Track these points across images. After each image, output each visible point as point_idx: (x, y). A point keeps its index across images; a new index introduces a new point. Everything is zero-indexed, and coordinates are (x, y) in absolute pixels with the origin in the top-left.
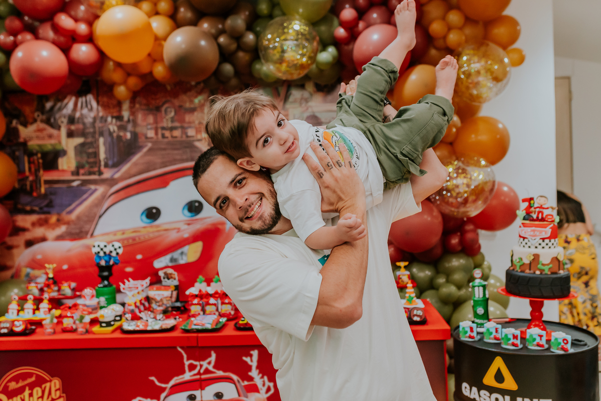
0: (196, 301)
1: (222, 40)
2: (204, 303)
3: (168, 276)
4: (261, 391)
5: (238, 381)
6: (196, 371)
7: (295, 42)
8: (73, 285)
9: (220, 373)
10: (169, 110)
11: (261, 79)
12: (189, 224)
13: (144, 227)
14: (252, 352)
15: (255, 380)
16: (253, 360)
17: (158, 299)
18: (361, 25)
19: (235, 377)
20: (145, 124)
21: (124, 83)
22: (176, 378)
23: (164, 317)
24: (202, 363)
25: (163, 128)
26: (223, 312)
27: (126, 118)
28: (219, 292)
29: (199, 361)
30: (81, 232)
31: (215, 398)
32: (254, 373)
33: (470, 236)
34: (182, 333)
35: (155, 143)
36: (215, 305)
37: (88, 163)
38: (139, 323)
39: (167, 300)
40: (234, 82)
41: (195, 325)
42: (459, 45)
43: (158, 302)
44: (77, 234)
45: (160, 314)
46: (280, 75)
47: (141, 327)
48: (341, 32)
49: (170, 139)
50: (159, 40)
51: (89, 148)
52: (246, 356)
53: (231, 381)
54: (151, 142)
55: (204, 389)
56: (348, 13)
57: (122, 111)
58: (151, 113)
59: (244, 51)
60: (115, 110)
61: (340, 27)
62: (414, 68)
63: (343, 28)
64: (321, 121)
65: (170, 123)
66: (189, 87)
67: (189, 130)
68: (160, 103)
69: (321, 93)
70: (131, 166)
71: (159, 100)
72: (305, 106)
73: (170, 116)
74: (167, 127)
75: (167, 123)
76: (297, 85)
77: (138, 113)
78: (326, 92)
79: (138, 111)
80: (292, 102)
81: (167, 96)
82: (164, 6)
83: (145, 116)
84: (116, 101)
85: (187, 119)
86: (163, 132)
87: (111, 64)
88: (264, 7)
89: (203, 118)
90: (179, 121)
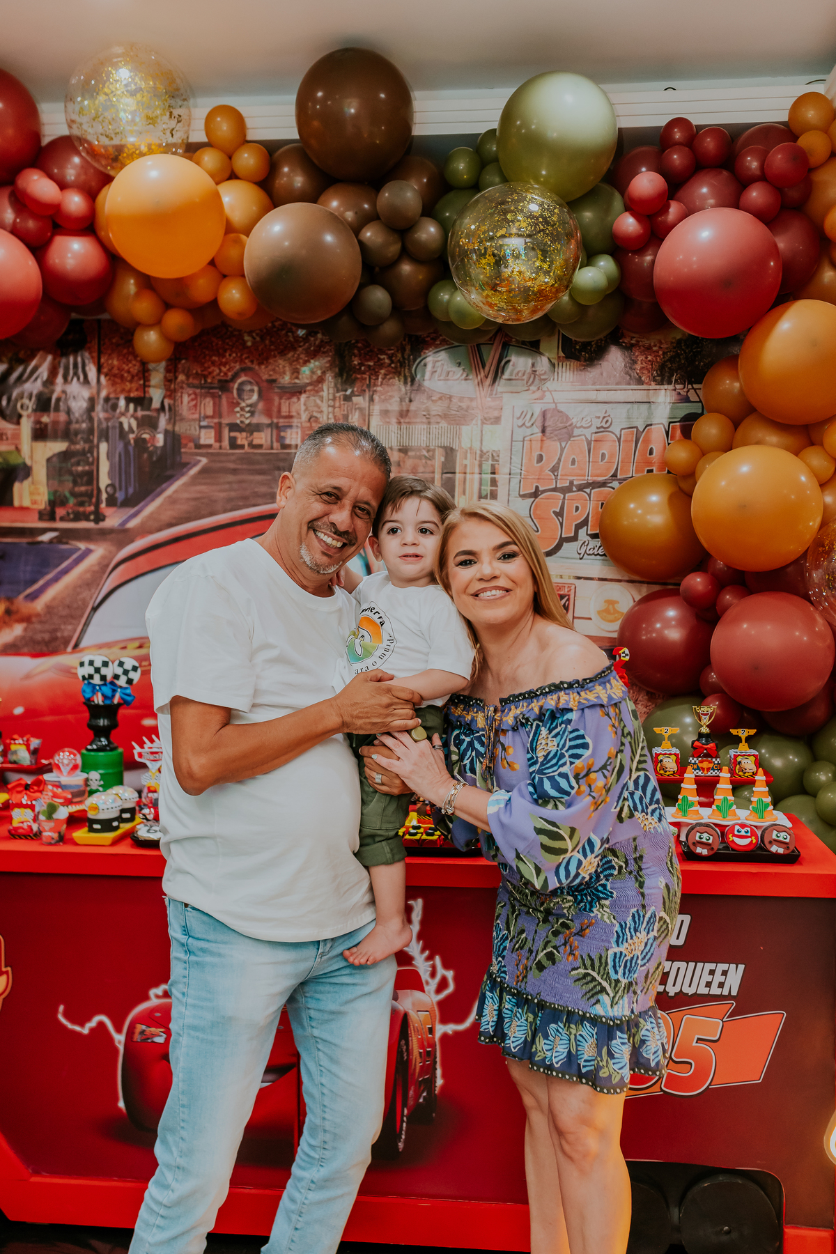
1: (368, 234)
4: (426, 987)
7: (528, 240)
8: (35, 743)
10: (247, 387)
11: (450, 324)
15: (414, 962)
18: (674, 209)
20: (195, 416)
21: (157, 323)
25: (234, 427)
27: (156, 404)
30: (55, 639)
32: (414, 948)
35: (215, 456)
37: (73, 494)
40: (390, 328)
44: (47, 643)
46: (490, 313)
48: (629, 224)
49: (248, 449)
50: (236, 232)
51: (78, 464)
54: (207, 455)
56: (646, 182)
57: (149, 386)
58: (209, 393)
59: (415, 260)
60: (134, 385)
61: (627, 214)
62: (787, 308)
63: (634, 215)
64: (572, 424)
65: (248, 415)
66: (292, 339)
67: (289, 431)
68: (230, 374)
69: (574, 363)
70: (162, 505)
71: (228, 367)
72: (538, 389)
73: (249, 402)
74: (241, 425)
75: (241, 415)
76: (524, 343)
77: (182, 393)
78: (585, 361)
79: (182, 388)
80: (510, 380)
81: (246, 358)
82: (247, 160)
83: (195, 399)
84: (138, 364)
85: (284, 410)
86: (233, 434)
87: (132, 281)
88: (462, 166)
89: (319, 407)
90: (268, 413)
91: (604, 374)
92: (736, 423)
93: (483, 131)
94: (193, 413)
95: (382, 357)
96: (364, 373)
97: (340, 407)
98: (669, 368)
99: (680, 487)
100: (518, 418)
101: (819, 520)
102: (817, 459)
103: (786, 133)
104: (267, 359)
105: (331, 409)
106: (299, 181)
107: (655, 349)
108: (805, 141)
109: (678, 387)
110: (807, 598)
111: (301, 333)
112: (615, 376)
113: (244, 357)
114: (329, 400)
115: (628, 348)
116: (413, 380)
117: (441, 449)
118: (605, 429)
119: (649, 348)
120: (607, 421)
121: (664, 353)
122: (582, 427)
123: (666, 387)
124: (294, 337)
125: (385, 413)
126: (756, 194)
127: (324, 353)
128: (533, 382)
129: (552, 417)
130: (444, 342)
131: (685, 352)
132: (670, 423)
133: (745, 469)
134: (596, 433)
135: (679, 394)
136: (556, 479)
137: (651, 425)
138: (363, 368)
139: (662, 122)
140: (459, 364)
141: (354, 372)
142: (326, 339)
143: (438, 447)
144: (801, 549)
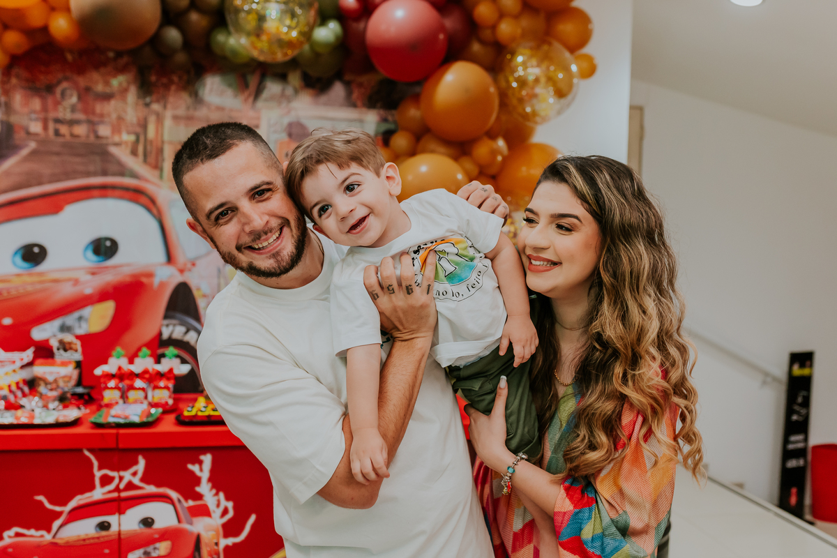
0: (112, 384)
2: (126, 387)
3: (65, 347)
4: (213, 515)
5: (179, 501)
6: (112, 487)
7: (283, 7)
9: (151, 489)
10: (68, 92)
11: (225, 58)
12: (93, 274)
13: (18, 275)
14: (202, 457)
15: (205, 498)
16: (204, 468)
17: (50, 378)
19: (174, 495)
20: (26, 110)
22: (79, 497)
23: (61, 407)
24: (122, 473)
25: (57, 121)
26: (156, 400)
28: (151, 370)
29: (118, 471)
31: (142, 526)
32: (205, 488)
34: (92, 428)
35: (43, 142)
36: (143, 389)
38: (19, 412)
39: (65, 382)
40: (181, 58)
41: (114, 416)
42: (514, 39)
43: (50, 383)
45: (54, 400)
46: (255, 54)
47: (24, 420)
48: (350, 2)
49: (68, 138)
52: (193, 463)
53: (168, 500)
54: (36, 141)
55: (124, 513)
58: (37, 94)
59: (200, 11)
62: (450, 67)
65: (69, 113)
66: (103, 58)
67: (101, 126)
68: (54, 81)
69: (310, 91)
71: (52, 75)
72: (287, 106)
73: (70, 102)
74: (63, 120)
76: (276, 74)
77: (15, 93)
78: (319, 89)
79: (15, 89)
83: (26, 97)
85: (98, 110)
86: (56, 126)
89: (125, 111)
90: (85, 111)
91: (332, 98)
92: (418, 138)
95: (173, 77)
96: (159, 87)
97: (141, 111)
100: (272, 126)
102: (468, 164)
104: (84, 72)
105: (134, 112)
111: (111, 55)
113: (65, 69)
114: (132, 105)
115: (348, 84)
116: (196, 95)
121: (371, 89)
123: (372, 111)
125: (175, 117)
127: (129, 70)
128: (282, 101)
129: (295, 127)
130: (219, 69)
133: (423, 169)
135: (381, 116)
138: (158, 84)
140: (230, 86)
141: (152, 86)
142: (130, 61)
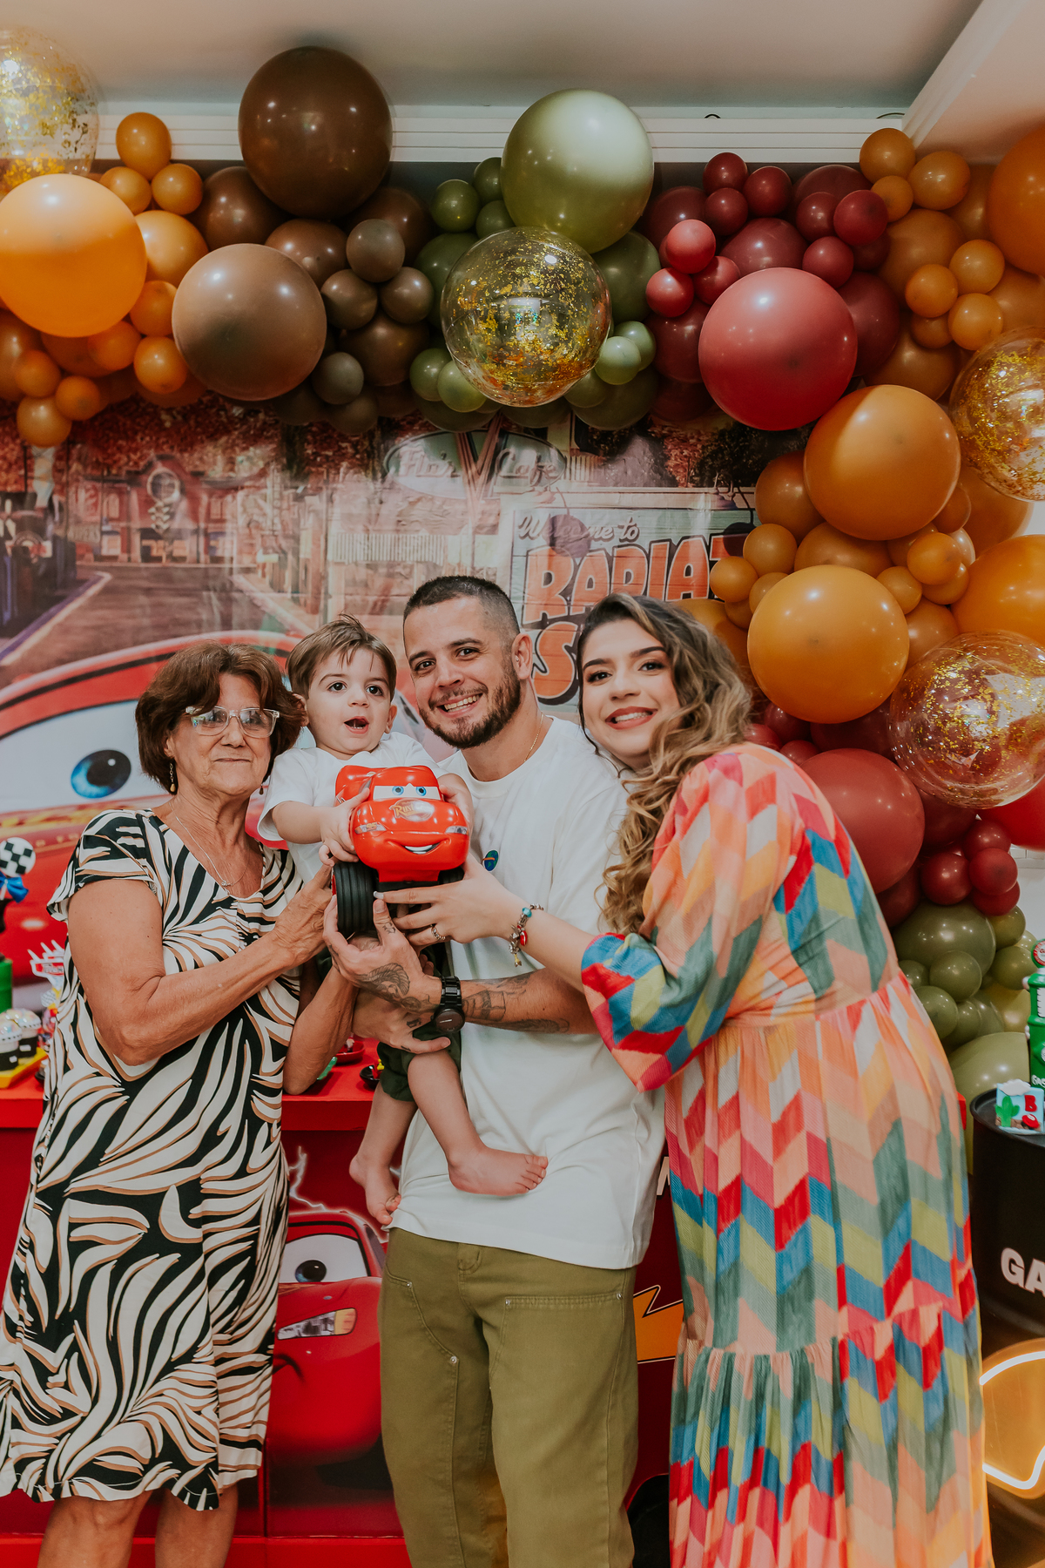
1: (334, 287)
7: (545, 302)
9: (320, 1208)
10: (166, 481)
11: (439, 405)
13: (82, 807)
18: (723, 268)
19: (360, 1221)
20: (96, 517)
21: (50, 395)
27: (42, 502)
31: (301, 1276)
33: (991, 860)
35: (122, 571)
40: (361, 409)
42: (988, 336)
46: (494, 393)
48: (667, 284)
49: (166, 562)
50: (160, 280)
53: (348, 1231)
54: (111, 569)
56: (688, 233)
57: (32, 478)
58: (113, 488)
59: (394, 321)
60: (12, 476)
61: (665, 272)
62: (864, 396)
63: (673, 273)
64: (588, 535)
65: (166, 518)
66: (224, 419)
67: (221, 539)
68: (142, 464)
69: (590, 458)
70: (50, 634)
71: (139, 454)
72: (546, 490)
73: (167, 500)
74: (157, 531)
75: (157, 518)
76: (527, 430)
77: (77, 488)
78: (605, 455)
79: (77, 480)
80: (509, 477)
81: (164, 443)
82: (173, 185)
83: (96, 495)
84: (17, 448)
85: (215, 511)
86: (146, 543)
87: (15, 339)
88: (454, 203)
89: (261, 509)
90: (194, 514)
91: (629, 472)
92: (799, 538)
93: (481, 160)
94: (92, 515)
95: (344, 445)
96: (320, 466)
97: (289, 509)
98: (710, 466)
99: (727, 616)
100: (521, 527)
101: (904, 659)
102: (901, 584)
103: (856, 177)
104: (192, 445)
105: (276, 512)
106: (239, 214)
107: (692, 441)
108: (883, 188)
109: (721, 489)
110: (891, 757)
111: (237, 411)
112: (643, 474)
113: (161, 441)
114: (274, 499)
115: (657, 440)
116: (384, 475)
117: (420, 566)
118: (631, 543)
119: (685, 441)
120: (633, 532)
121: (703, 447)
122: (601, 538)
123: (706, 489)
124: (227, 417)
125: (348, 517)
126: (823, 252)
127: (267, 438)
128: (539, 481)
129: (562, 526)
130: (426, 427)
131: (729, 446)
132: (711, 535)
133: (814, 595)
134: (619, 547)
135: (723, 498)
136: (569, 604)
137: (688, 537)
138: (319, 459)
139: (706, 157)
140: (444, 456)
141: (307, 464)
142: (270, 420)
143: (417, 562)
144: (883, 697)
